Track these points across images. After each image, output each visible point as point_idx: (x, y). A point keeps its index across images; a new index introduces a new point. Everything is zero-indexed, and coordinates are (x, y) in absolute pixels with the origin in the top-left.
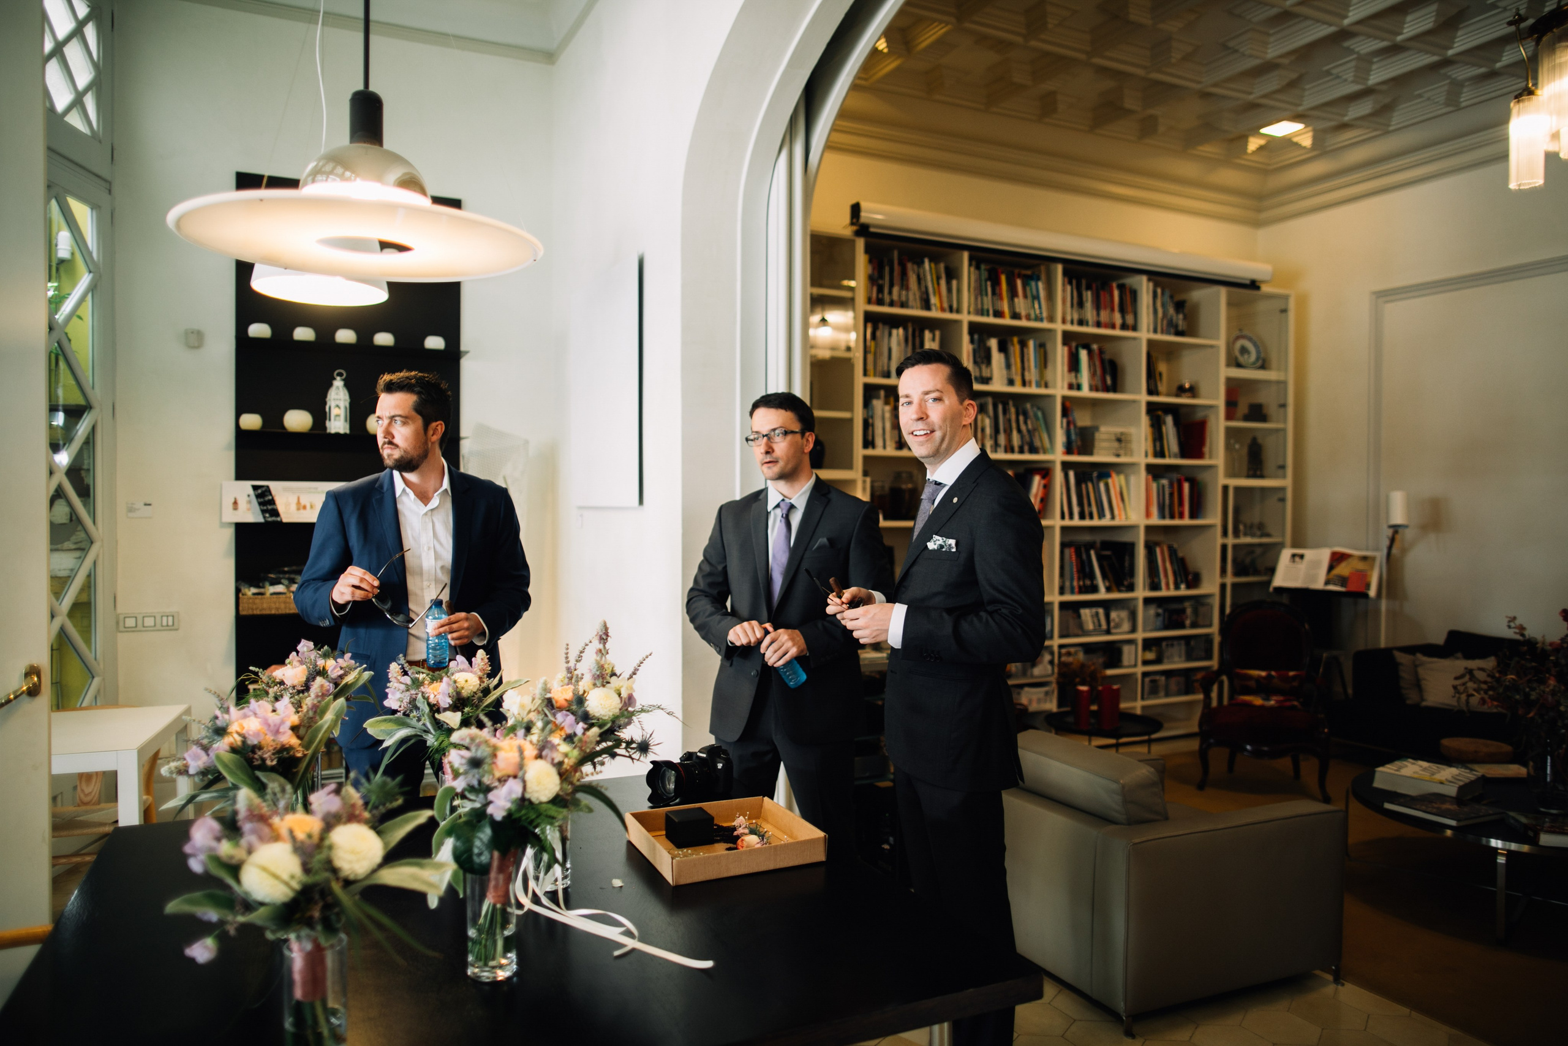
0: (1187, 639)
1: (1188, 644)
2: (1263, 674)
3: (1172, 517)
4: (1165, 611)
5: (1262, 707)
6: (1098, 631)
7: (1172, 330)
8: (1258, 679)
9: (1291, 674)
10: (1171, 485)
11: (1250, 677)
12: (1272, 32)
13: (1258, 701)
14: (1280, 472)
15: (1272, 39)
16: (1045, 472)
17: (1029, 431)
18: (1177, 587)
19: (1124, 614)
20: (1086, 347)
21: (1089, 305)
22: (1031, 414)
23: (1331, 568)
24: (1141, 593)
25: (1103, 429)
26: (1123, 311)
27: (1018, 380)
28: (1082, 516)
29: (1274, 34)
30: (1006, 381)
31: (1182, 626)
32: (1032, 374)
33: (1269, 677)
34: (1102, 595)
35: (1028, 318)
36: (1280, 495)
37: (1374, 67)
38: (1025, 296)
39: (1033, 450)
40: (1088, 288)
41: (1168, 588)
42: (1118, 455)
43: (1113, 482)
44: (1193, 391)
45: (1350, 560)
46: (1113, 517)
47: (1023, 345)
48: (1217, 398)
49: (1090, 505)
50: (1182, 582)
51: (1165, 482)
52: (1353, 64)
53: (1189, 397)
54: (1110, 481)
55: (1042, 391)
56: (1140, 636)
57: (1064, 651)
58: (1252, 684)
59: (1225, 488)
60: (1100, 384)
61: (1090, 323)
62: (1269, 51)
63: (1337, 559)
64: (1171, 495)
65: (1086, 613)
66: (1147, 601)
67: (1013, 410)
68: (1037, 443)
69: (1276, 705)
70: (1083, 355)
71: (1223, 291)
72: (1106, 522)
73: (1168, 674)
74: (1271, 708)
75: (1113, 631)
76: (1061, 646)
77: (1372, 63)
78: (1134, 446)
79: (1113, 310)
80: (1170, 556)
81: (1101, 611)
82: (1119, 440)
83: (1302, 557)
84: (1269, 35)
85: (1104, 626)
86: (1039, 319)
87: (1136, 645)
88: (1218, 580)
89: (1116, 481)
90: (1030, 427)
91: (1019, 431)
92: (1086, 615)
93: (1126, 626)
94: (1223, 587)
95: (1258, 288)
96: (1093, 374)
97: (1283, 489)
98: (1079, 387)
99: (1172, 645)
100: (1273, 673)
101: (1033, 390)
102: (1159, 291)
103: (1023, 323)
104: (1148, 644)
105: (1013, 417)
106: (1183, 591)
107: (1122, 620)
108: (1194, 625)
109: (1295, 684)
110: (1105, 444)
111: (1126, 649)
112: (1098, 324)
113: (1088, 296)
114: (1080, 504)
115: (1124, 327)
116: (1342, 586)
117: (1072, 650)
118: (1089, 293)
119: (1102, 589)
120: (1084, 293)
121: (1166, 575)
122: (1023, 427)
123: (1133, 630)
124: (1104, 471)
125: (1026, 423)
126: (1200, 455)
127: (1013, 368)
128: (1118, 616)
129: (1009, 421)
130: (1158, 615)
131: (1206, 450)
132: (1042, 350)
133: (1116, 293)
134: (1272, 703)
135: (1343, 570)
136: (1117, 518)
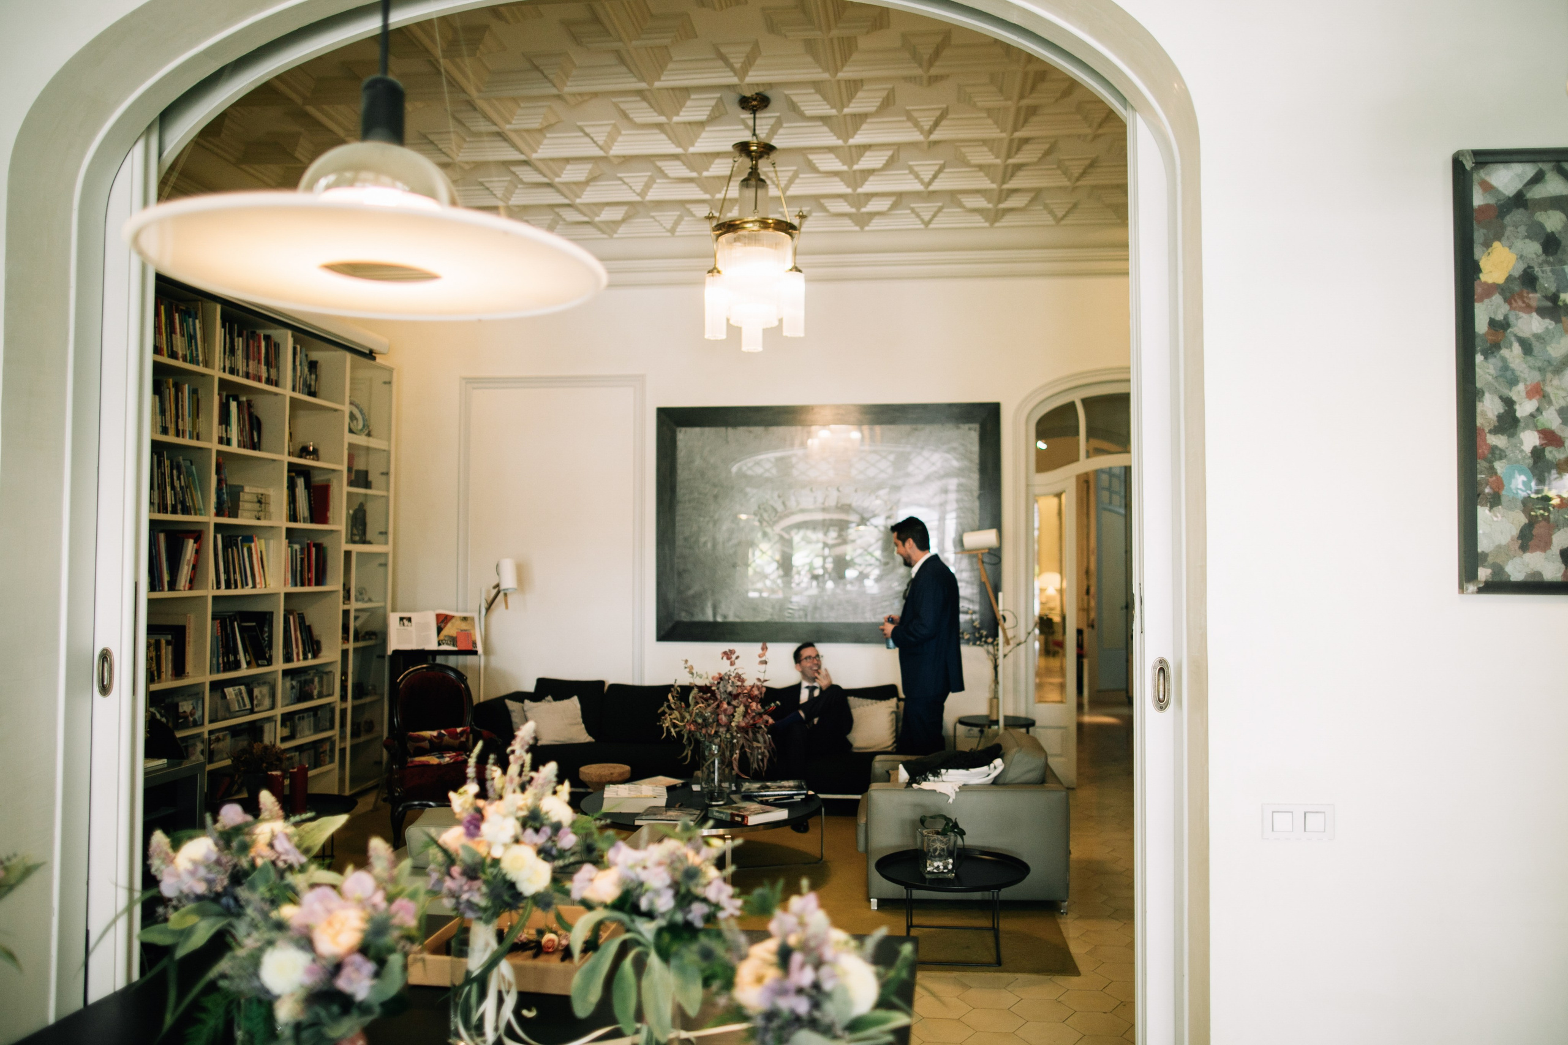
0: (315, 710)
1: (315, 715)
2: (435, 733)
3: (303, 584)
4: (299, 682)
5: (439, 765)
6: (243, 712)
7: (306, 390)
8: (431, 740)
9: (459, 730)
10: (302, 549)
11: (423, 739)
12: (468, 139)
13: (433, 760)
14: (382, 538)
15: (465, 145)
16: (198, 535)
17: (181, 488)
18: (305, 658)
19: (265, 690)
20: (236, 398)
21: (240, 353)
22: (184, 469)
23: (439, 630)
24: (279, 665)
25: (247, 489)
26: (268, 364)
27: (172, 430)
28: (228, 587)
29: (470, 142)
30: (159, 429)
31: (310, 697)
32: (186, 424)
33: (440, 736)
34: (244, 671)
35: (185, 359)
36: (382, 561)
37: (517, 191)
38: (183, 335)
39: (186, 511)
40: (240, 335)
41: (298, 660)
42: (259, 519)
43: (256, 546)
44: (315, 454)
45: (453, 620)
46: (254, 586)
47: (178, 388)
48: (341, 463)
49: (235, 573)
50: (309, 652)
51: (297, 547)
52: (506, 184)
53: (313, 459)
54: (253, 545)
55: (194, 443)
56: (279, 711)
57: (213, 737)
58: (426, 744)
59: (348, 554)
60: (247, 440)
61: (241, 374)
62: (460, 154)
63: (443, 621)
64: (302, 560)
65: (230, 692)
66: (286, 673)
67: (167, 463)
68: (189, 503)
69: (452, 761)
70: (233, 405)
71: (348, 356)
72: (248, 591)
73: (299, 748)
74: (448, 765)
75: (256, 709)
76: (211, 732)
77: (516, 187)
78: (273, 508)
79: (259, 362)
80: (300, 624)
81: (243, 688)
82: (260, 502)
83: (409, 620)
84: (465, 140)
85: (248, 706)
86: (194, 361)
87: (276, 721)
88: (339, 646)
89: (258, 545)
90: (183, 484)
91: (173, 488)
92: (230, 694)
93: (267, 702)
94: (345, 653)
95: (374, 359)
96: (241, 431)
97: (386, 555)
98: (228, 442)
99: (303, 718)
100: (443, 731)
101: (186, 441)
102: (298, 347)
103: (179, 363)
104: (287, 718)
105: (167, 471)
106: (311, 662)
107: (263, 696)
108: (320, 696)
109: (463, 739)
110: (247, 506)
111: (267, 727)
112: (247, 376)
113: (239, 342)
114: (227, 572)
115: (269, 381)
116: (454, 645)
117: (221, 735)
118: (241, 339)
119: (244, 665)
120: (236, 339)
121: (297, 646)
122: (177, 483)
123: (273, 707)
124: (247, 535)
125: (179, 478)
126: (325, 520)
127: (168, 414)
128: (261, 692)
129: (163, 474)
130: (293, 687)
131: (330, 514)
132: (195, 396)
133: (263, 344)
134: (447, 759)
135: (450, 630)
136: (258, 586)
